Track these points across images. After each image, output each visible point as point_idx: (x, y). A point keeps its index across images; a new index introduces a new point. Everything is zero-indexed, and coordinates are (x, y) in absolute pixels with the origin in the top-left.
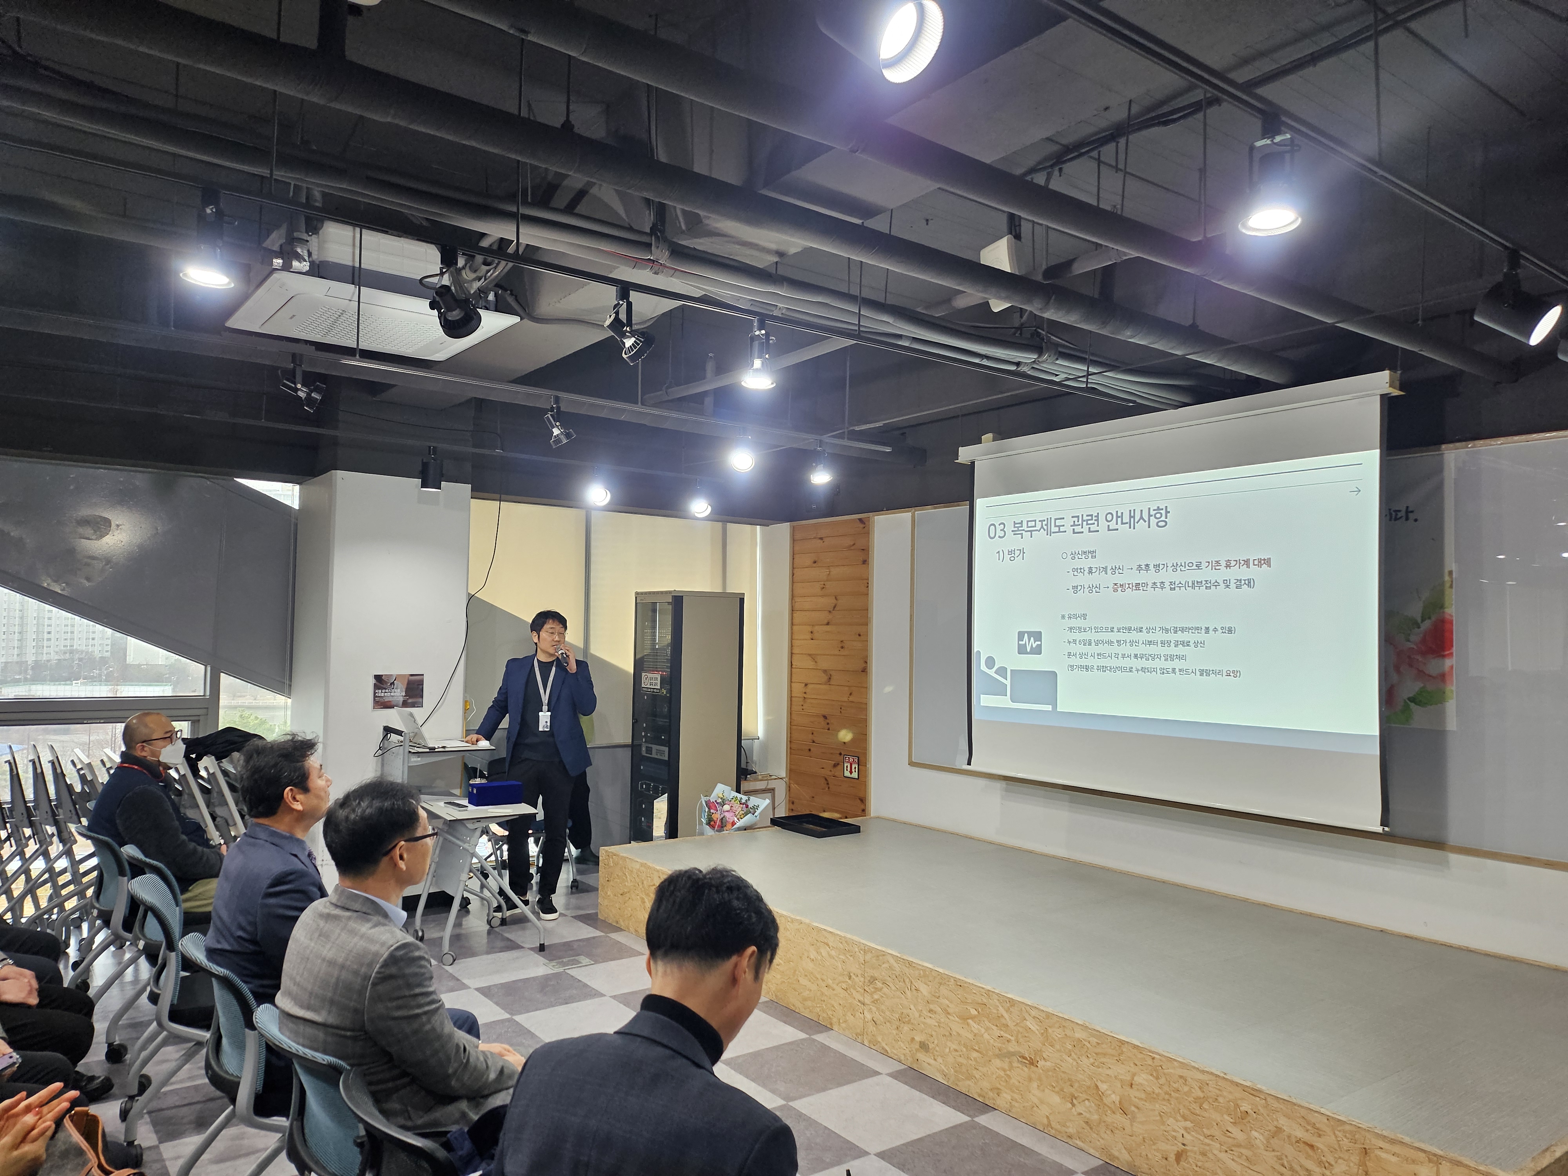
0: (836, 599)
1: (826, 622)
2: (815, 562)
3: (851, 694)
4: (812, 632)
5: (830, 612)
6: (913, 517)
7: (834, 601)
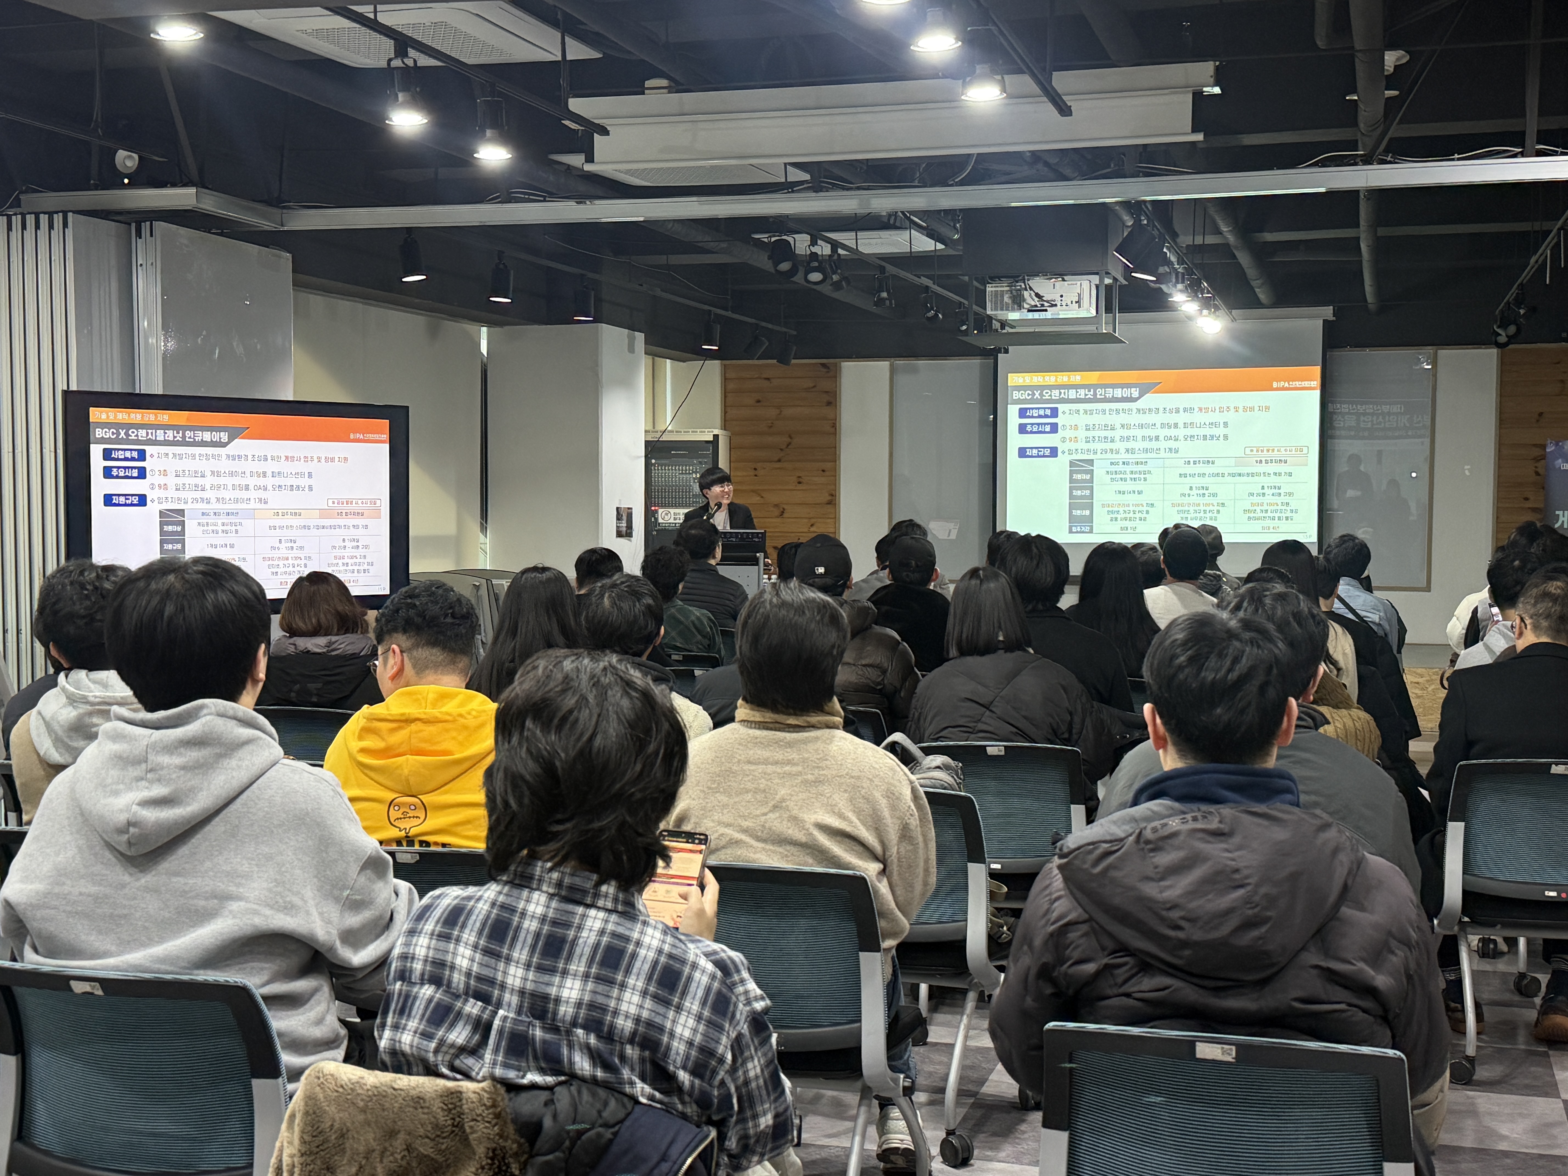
0: (790, 437)
1: (776, 459)
2: (758, 401)
3: (812, 525)
4: (755, 469)
5: (781, 450)
6: (891, 365)
7: (789, 440)
